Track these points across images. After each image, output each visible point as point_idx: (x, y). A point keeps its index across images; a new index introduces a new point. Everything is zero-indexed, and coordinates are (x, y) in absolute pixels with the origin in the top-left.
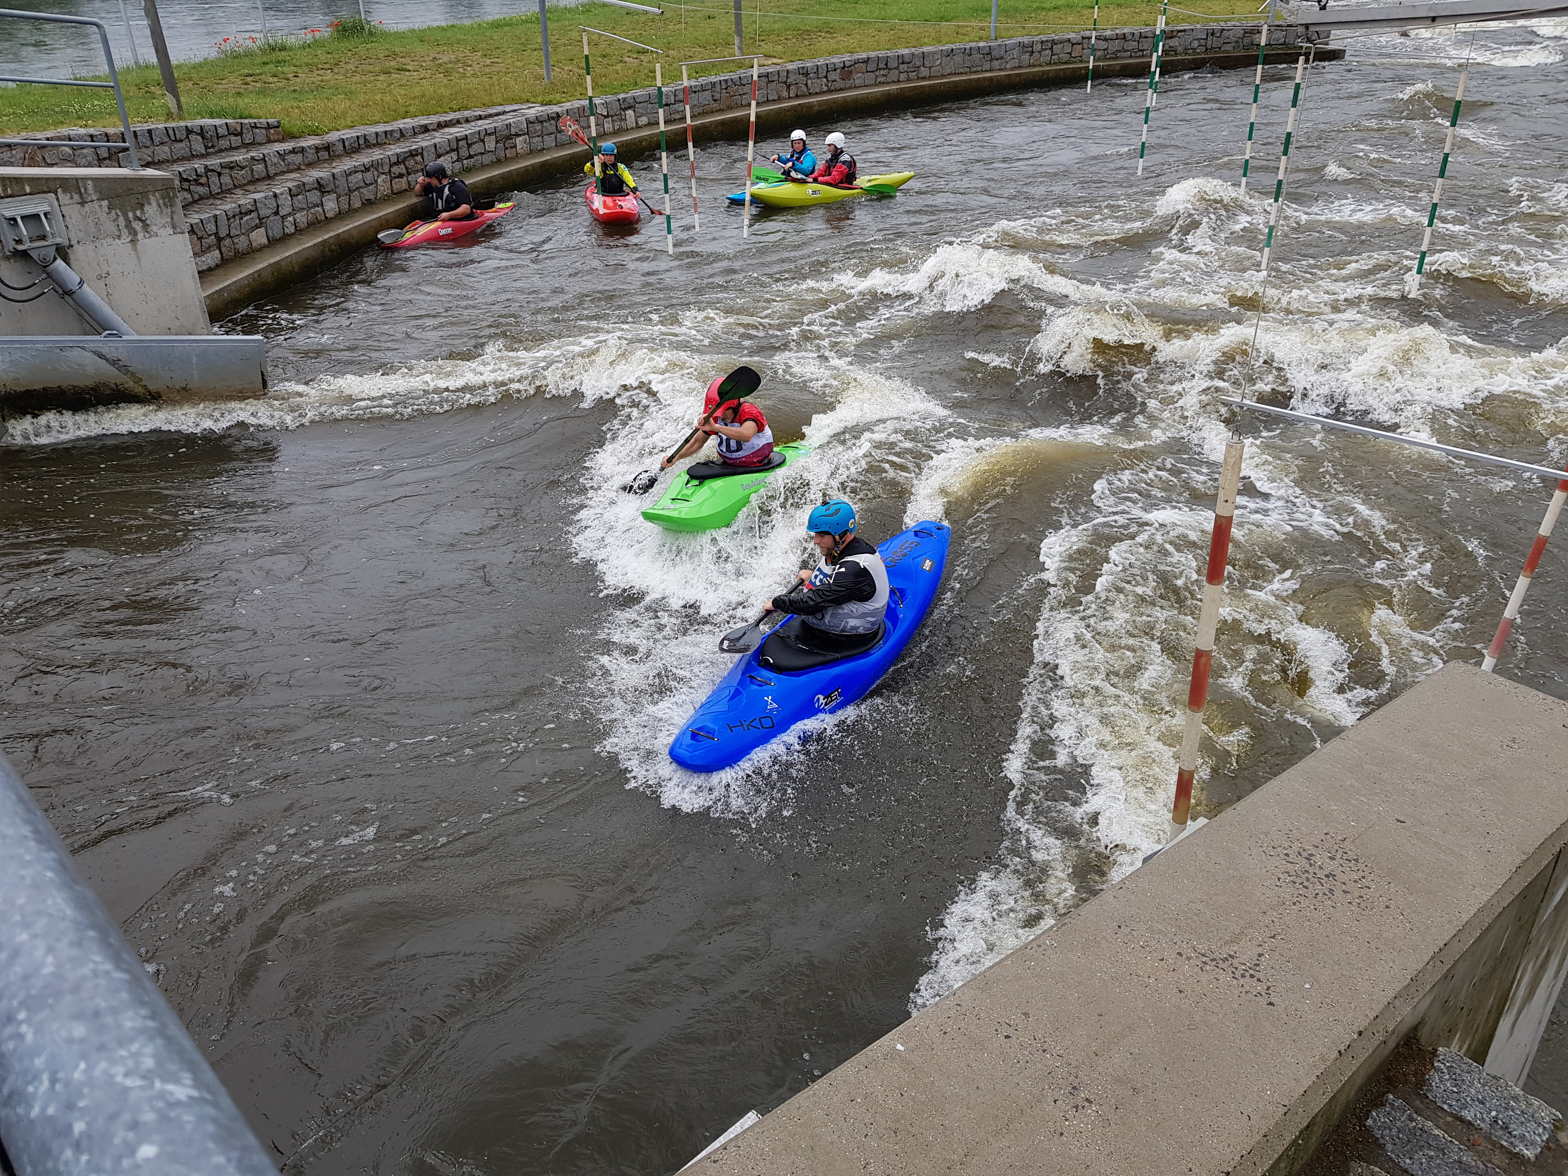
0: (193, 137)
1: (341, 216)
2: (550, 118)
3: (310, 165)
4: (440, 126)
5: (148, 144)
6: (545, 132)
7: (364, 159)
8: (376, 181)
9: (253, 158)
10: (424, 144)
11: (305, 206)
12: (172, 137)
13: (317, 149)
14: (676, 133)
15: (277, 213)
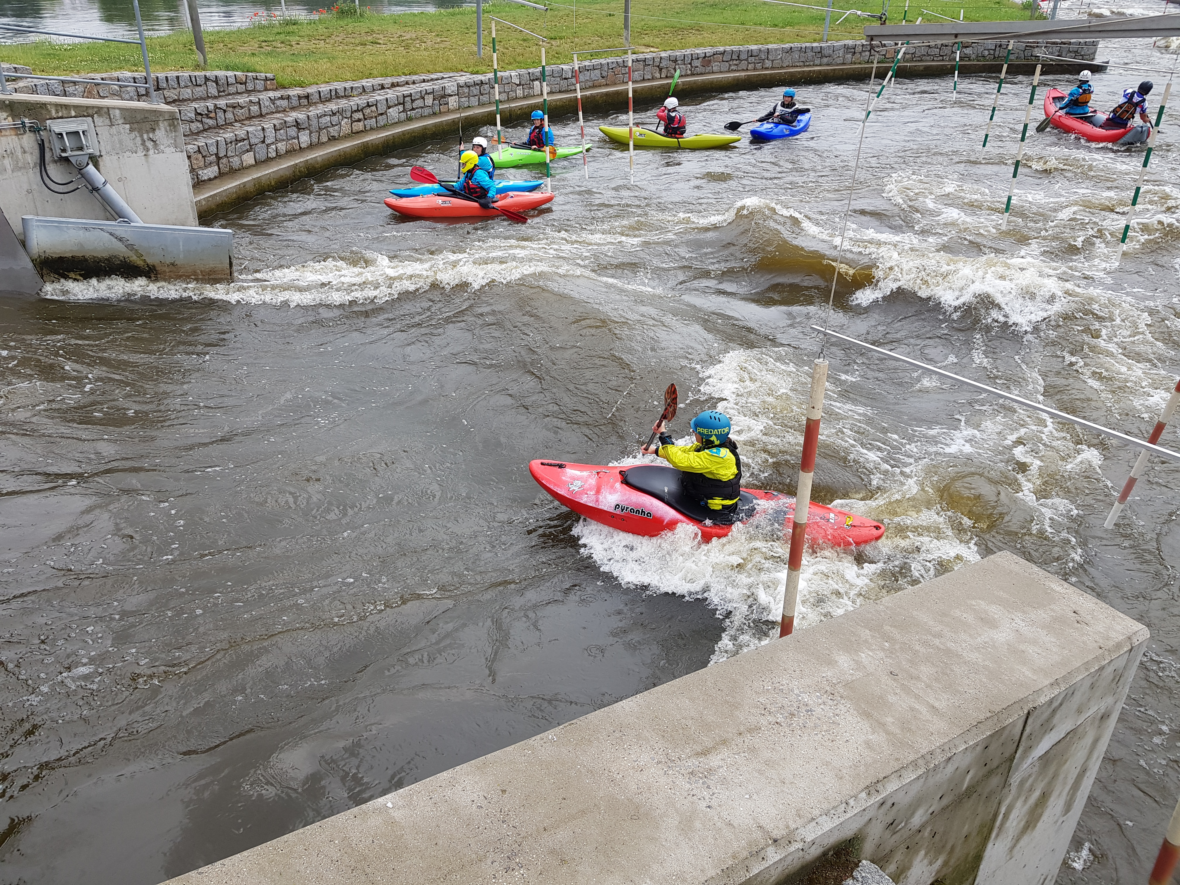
0: (209, 83)
1: (311, 147)
2: (475, 84)
3: (293, 109)
4: (393, 85)
5: (176, 86)
6: (471, 94)
7: (333, 106)
8: (340, 123)
9: (251, 101)
10: (379, 98)
11: (285, 138)
12: (194, 83)
13: (300, 97)
14: (570, 100)
15: (263, 142)
